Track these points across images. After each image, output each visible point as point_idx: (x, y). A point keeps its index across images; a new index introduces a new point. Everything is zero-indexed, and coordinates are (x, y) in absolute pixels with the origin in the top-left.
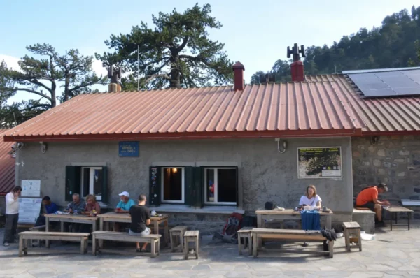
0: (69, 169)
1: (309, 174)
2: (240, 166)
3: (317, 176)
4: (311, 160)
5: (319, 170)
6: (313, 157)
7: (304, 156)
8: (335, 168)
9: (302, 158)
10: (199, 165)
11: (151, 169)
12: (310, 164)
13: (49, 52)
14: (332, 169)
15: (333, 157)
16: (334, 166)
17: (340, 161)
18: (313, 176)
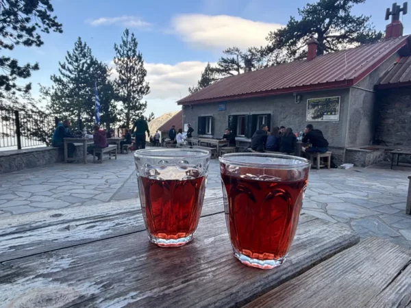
0: (199, 118)
1: (314, 118)
2: (272, 114)
3: (320, 120)
4: (316, 108)
5: (321, 115)
6: (318, 105)
7: (312, 105)
8: (333, 113)
9: (310, 107)
10: (252, 113)
11: (229, 117)
12: (315, 111)
13: (237, 53)
14: (331, 114)
15: (333, 104)
16: (333, 112)
17: (338, 108)
18: (316, 120)
